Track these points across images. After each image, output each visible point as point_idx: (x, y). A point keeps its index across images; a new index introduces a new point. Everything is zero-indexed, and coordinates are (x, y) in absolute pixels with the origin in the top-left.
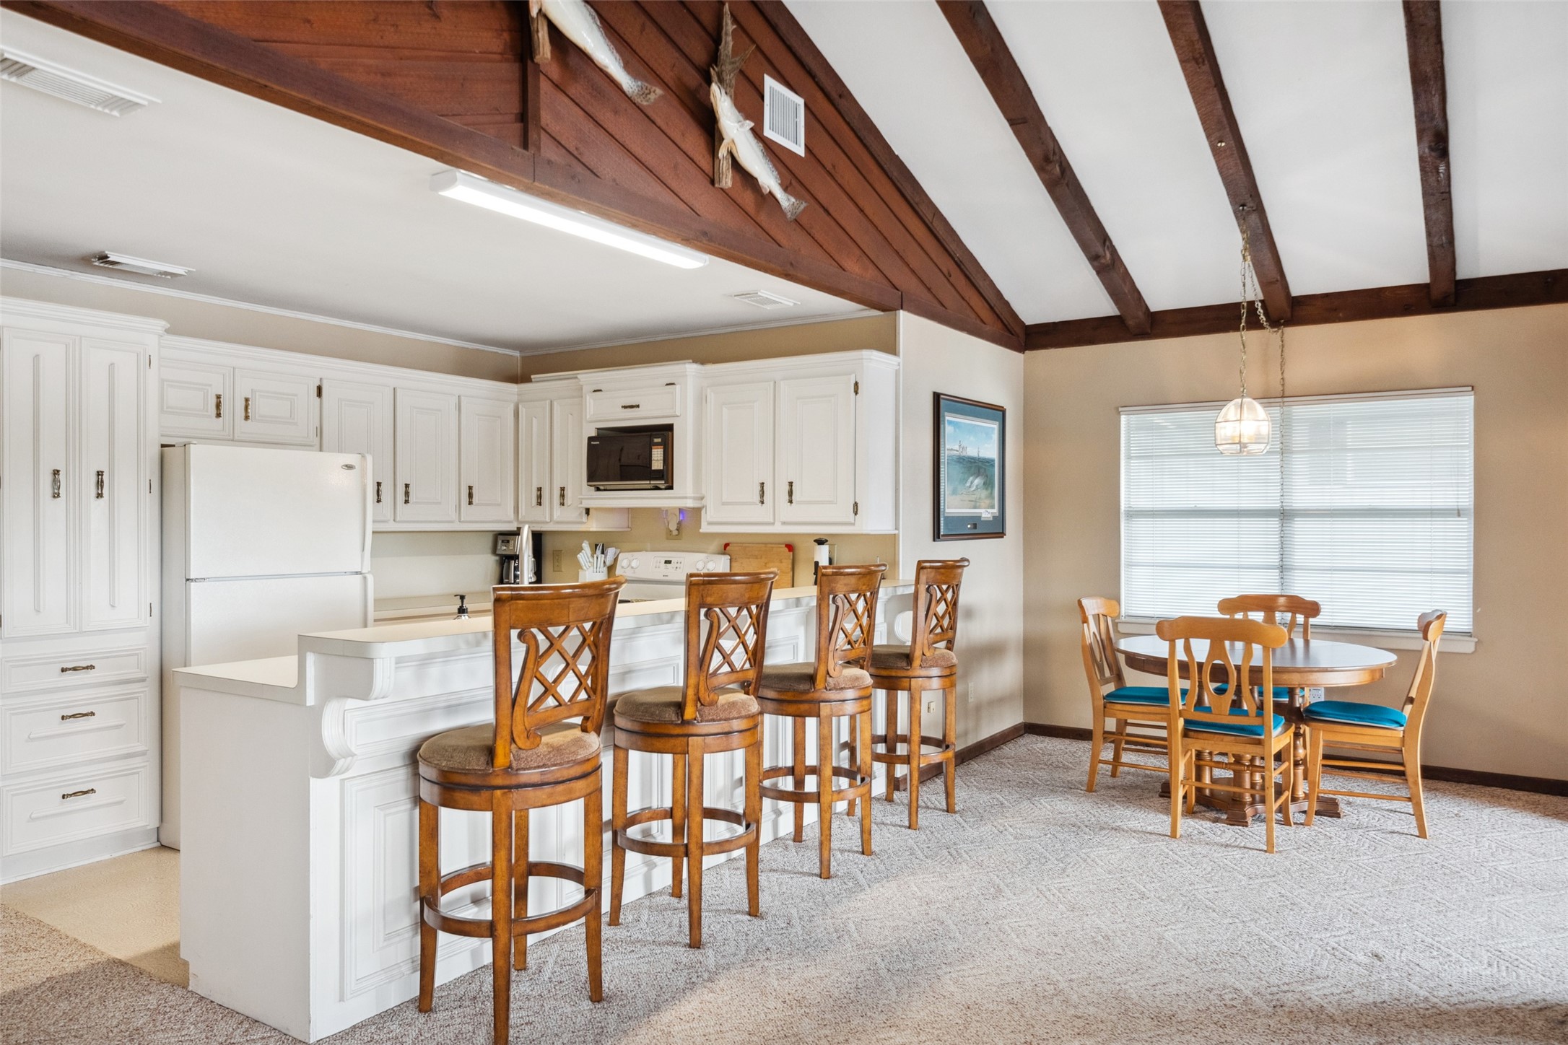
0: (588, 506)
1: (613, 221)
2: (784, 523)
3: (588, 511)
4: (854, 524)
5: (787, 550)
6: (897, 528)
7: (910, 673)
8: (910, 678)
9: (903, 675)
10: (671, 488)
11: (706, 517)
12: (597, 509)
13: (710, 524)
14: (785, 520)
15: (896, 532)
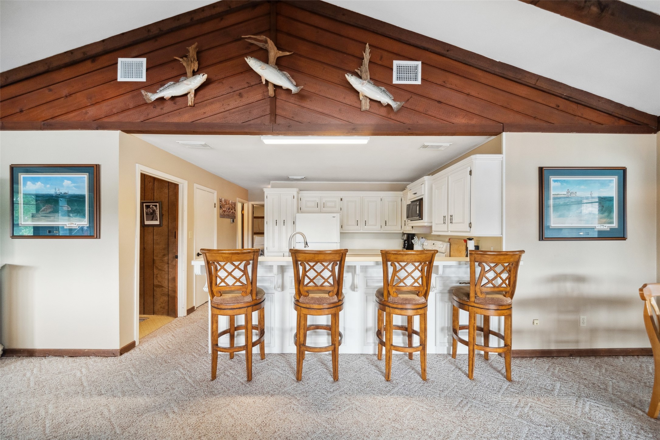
0: (412, 226)
1: (321, 136)
2: (451, 231)
3: (412, 227)
4: (470, 232)
5: (464, 242)
6: (502, 234)
7: (468, 303)
8: (469, 306)
9: (465, 303)
10: (422, 219)
11: (433, 229)
12: (415, 226)
13: (434, 231)
14: (451, 230)
15: (501, 236)
